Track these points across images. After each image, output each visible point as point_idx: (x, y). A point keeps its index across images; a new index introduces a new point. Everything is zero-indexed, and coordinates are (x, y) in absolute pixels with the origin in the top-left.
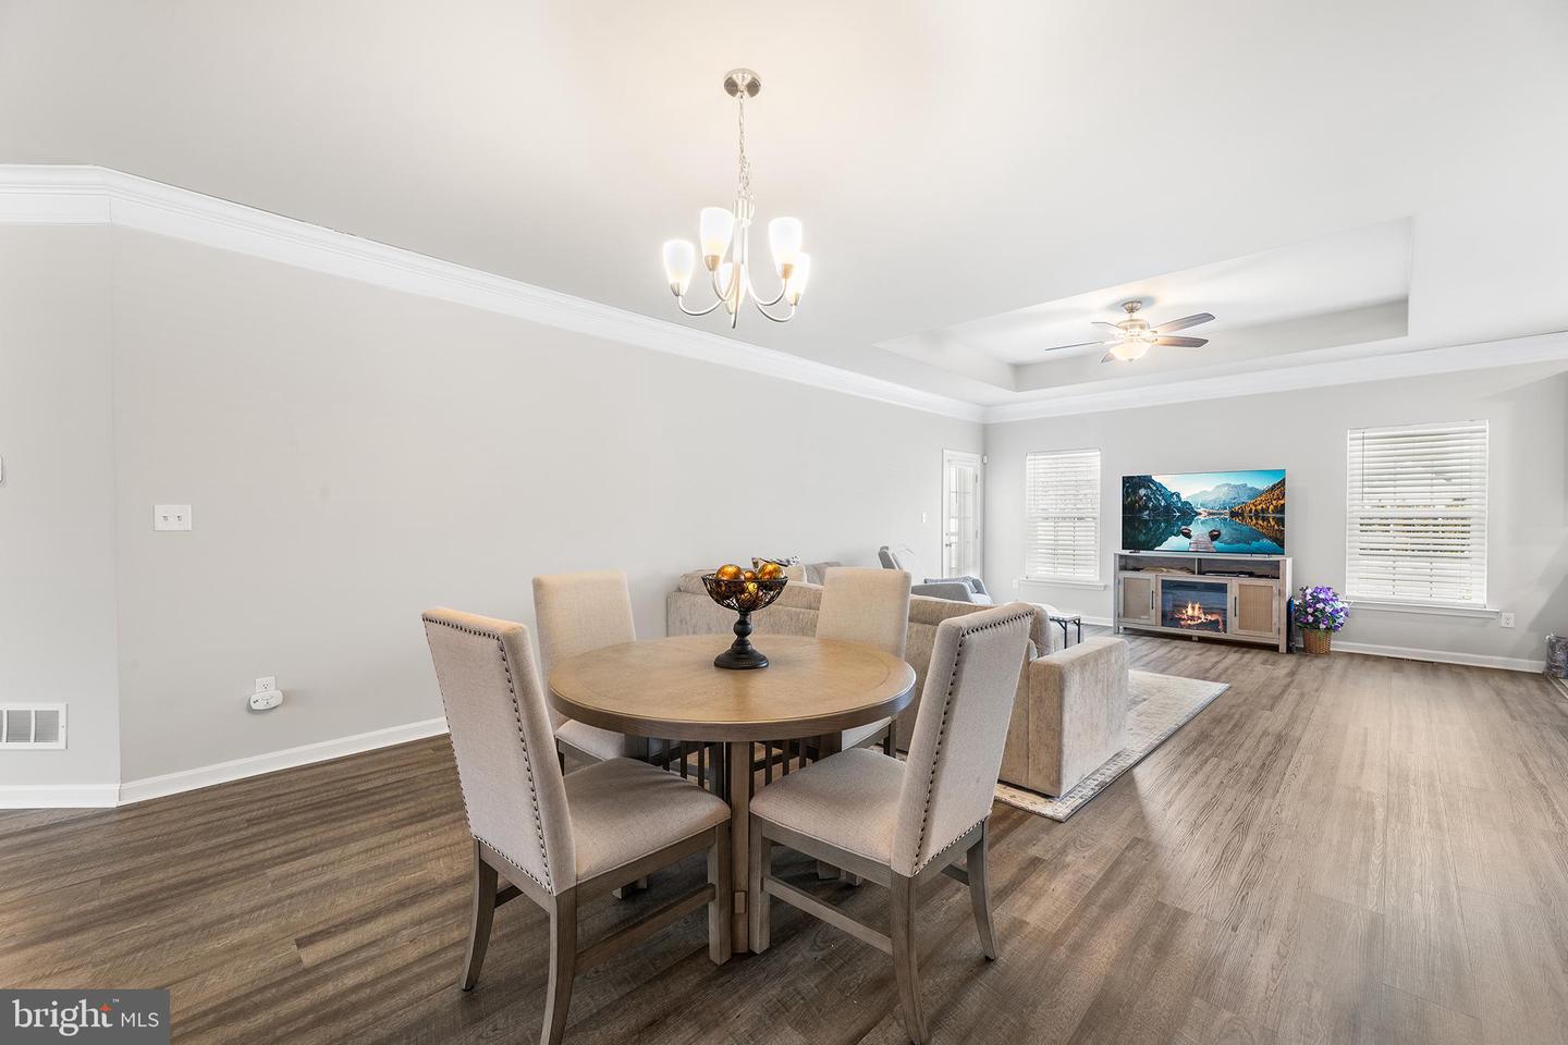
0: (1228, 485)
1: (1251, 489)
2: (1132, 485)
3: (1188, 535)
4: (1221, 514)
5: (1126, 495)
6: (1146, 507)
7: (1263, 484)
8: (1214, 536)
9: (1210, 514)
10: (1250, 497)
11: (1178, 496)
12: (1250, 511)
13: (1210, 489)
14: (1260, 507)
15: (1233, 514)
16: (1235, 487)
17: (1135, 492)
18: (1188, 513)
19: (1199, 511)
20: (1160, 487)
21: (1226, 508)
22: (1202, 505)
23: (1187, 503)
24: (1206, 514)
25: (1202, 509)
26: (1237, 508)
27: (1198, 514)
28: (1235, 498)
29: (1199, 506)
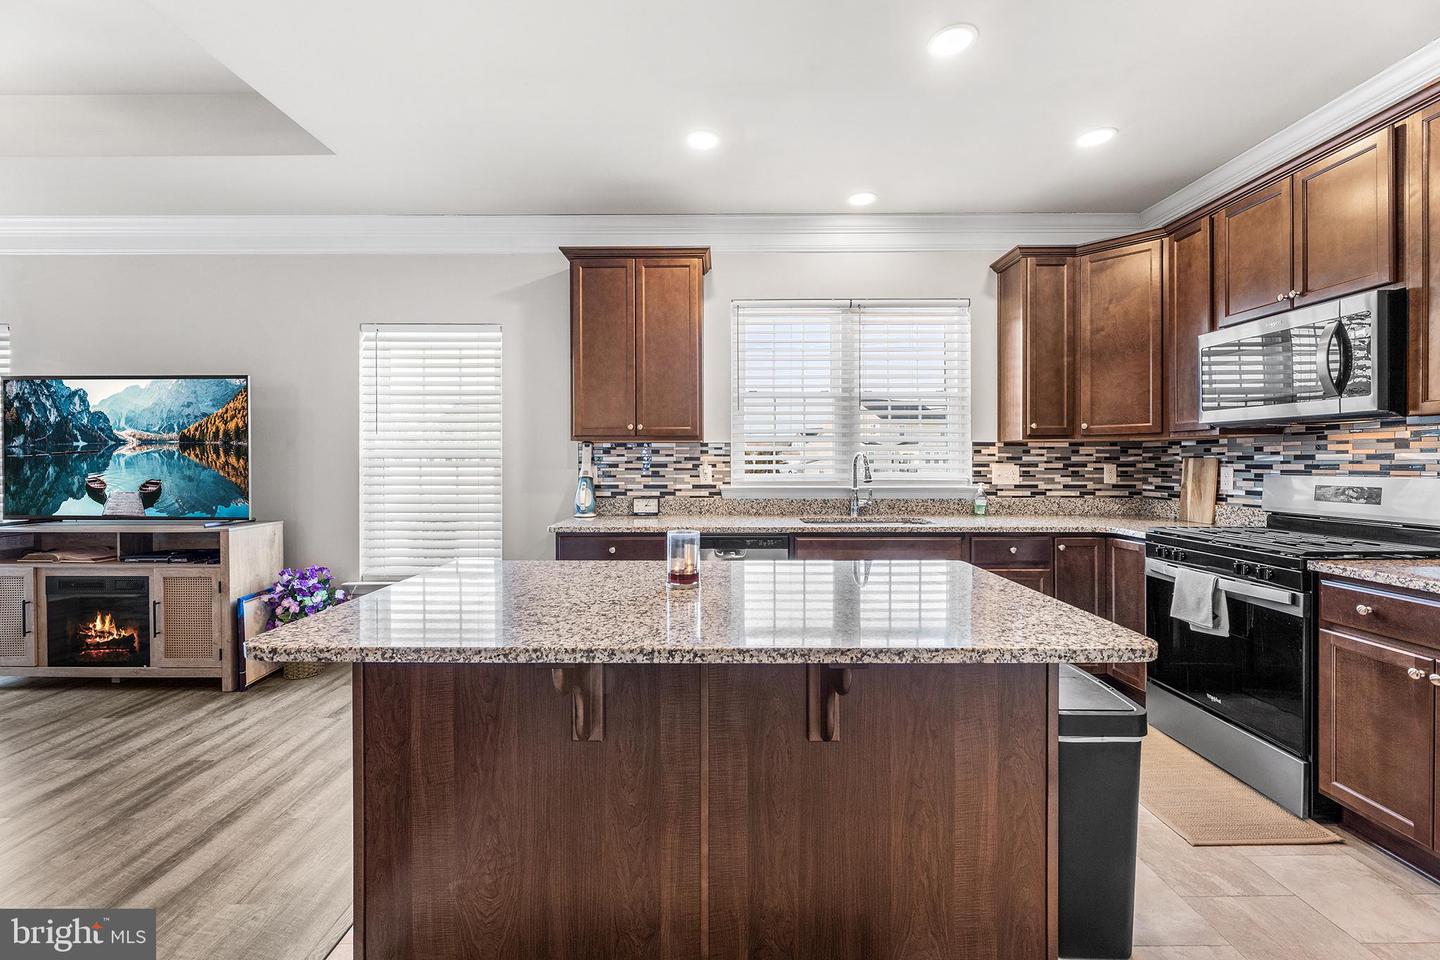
3: (99, 496)
4: (162, 442)
8: (149, 497)
9: (144, 442)
12: (216, 435)
14: (232, 425)
15: (187, 443)
18: (101, 442)
19: (122, 435)
21: (171, 429)
22: (129, 421)
23: (99, 416)
24: (136, 442)
25: (130, 431)
26: (192, 428)
27: (120, 442)
28: (189, 405)
29: (122, 424)
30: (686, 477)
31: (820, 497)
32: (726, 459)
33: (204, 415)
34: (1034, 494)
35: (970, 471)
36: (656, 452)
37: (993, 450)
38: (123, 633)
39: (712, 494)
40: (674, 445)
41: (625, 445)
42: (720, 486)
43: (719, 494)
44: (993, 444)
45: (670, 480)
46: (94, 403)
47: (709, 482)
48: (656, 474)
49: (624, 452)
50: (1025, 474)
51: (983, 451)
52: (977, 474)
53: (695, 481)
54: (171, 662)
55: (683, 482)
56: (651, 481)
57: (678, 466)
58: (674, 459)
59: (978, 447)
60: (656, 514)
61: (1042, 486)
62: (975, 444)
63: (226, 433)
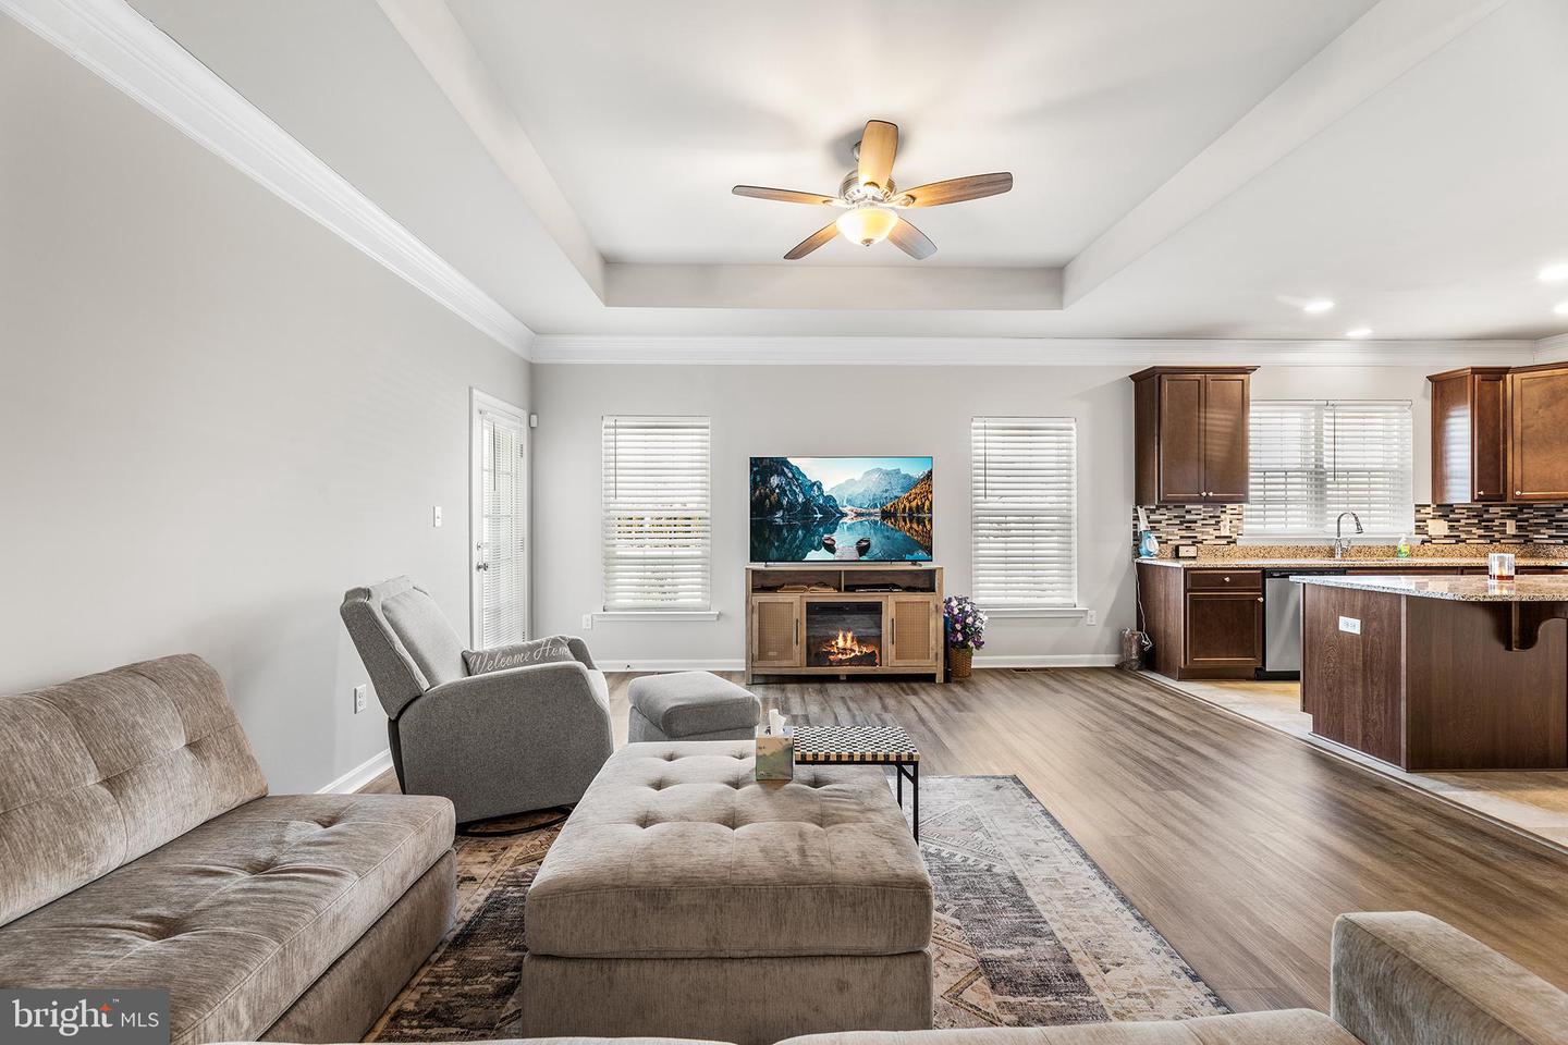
0: (879, 470)
1: (906, 476)
2: (763, 469)
3: (831, 548)
4: (870, 514)
5: (754, 486)
6: (779, 506)
7: (917, 472)
8: (863, 549)
9: (859, 515)
10: (904, 490)
11: (820, 488)
12: (904, 510)
13: (858, 477)
14: (914, 504)
15: (886, 515)
16: (888, 473)
17: (765, 482)
18: (831, 514)
19: (845, 510)
20: (796, 471)
21: (875, 506)
22: (849, 501)
23: (830, 498)
24: (854, 515)
25: (849, 507)
26: (889, 505)
27: (844, 515)
28: (886, 491)
29: (845, 503)
30: (1211, 530)
31: (1308, 544)
32: (1240, 517)
33: (896, 497)
34: (1457, 542)
35: (1414, 524)
36: (1189, 512)
37: (1429, 510)
38: (865, 650)
39: (1229, 543)
40: (1201, 507)
41: (1166, 507)
42: (1234, 536)
43: (1234, 542)
44: (1429, 506)
45: (1198, 532)
46: (827, 490)
47: (1228, 534)
48: (1188, 528)
49: (1166, 512)
50: (1451, 528)
51: (1422, 511)
52: (1418, 527)
53: (1217, 533)
54: (900, 663)
55: (1208, 533)
56: (1184, 533)
57: (1205, 522)
58: (1202, 517)
59: (1419, 508)
60: (1195, 557)
61: (1463, 536)
62: (1416, 506)
63: (910, 508)
